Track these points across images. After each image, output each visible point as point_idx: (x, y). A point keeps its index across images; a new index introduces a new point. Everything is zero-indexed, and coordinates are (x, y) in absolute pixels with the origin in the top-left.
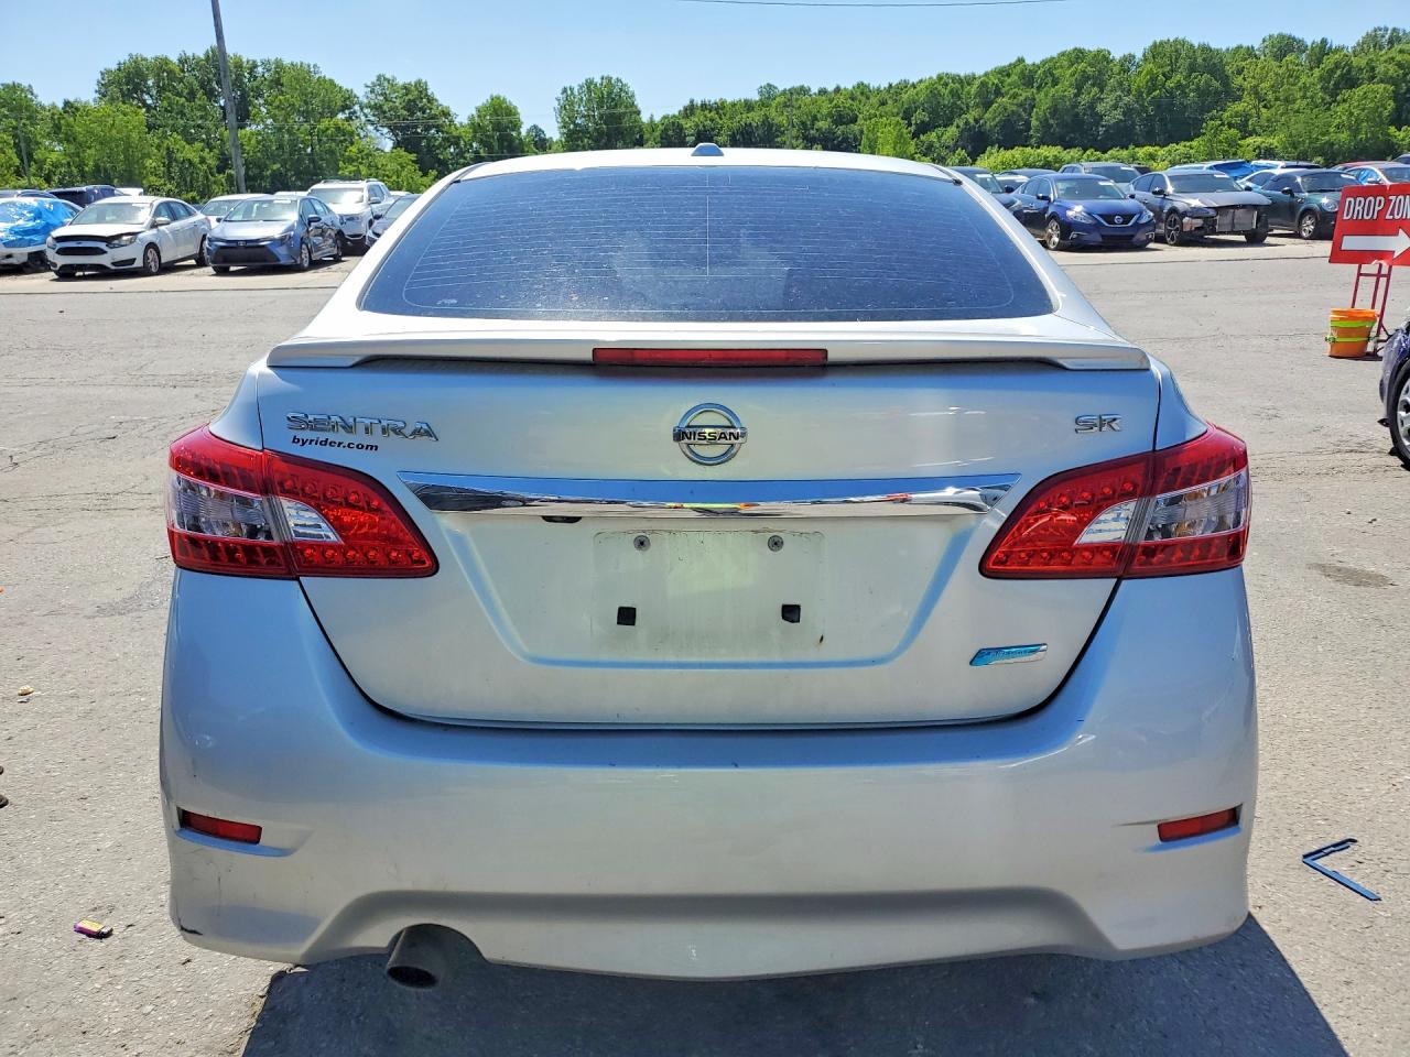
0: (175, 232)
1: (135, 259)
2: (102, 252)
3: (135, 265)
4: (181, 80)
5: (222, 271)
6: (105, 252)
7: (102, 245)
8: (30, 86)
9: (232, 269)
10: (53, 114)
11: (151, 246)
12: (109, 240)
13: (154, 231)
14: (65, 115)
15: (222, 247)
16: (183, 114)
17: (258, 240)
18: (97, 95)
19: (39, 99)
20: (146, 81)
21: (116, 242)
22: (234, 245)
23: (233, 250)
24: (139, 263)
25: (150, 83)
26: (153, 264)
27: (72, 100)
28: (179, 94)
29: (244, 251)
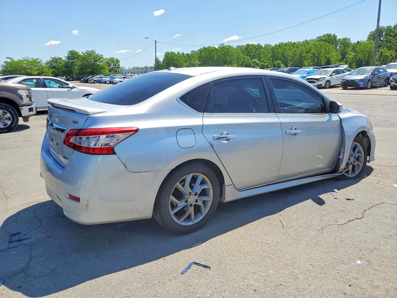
0: (337, 77)
1: (322, 84)
2: (315, 82)
3: (322, 86)
4: (393, 32)
5: (345, 88)
6: (316, 82)
7: (315, 81)
8: (350, 38)
9: (348, 88)
10: (353, 45)
11: (328, 81)
12: (317, 79)
13: (331, 77)
14: (357, 45)
15: (344, 82)
16: (390, 42)
17: (354, 80)
18: (367, 39)
19: (351, 41)
20: (382, 33)
21: (319, 80)
22: (348, 81)
23: (347, 83)
24: (323, 85)
25: (384, 34)
26: (327, 86)
27: (360, 41)
28: (391, 36)
29: (351, 83)
